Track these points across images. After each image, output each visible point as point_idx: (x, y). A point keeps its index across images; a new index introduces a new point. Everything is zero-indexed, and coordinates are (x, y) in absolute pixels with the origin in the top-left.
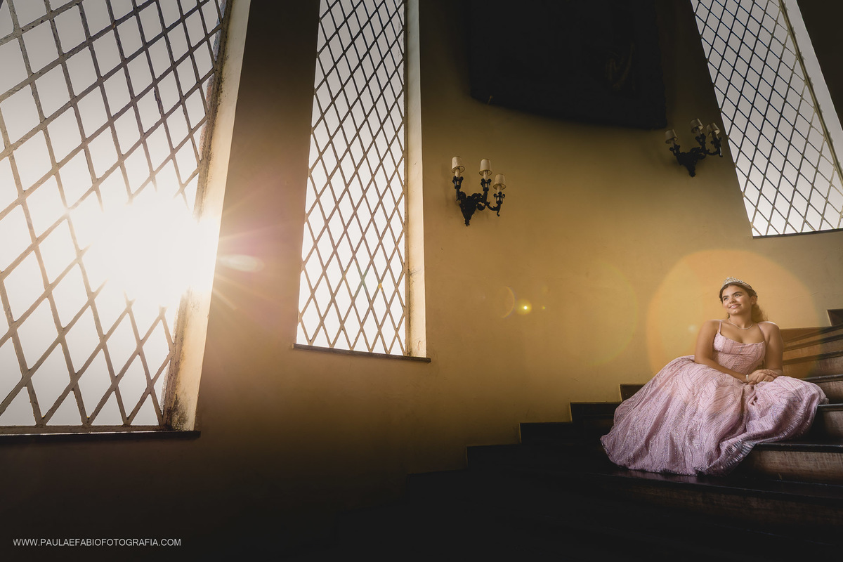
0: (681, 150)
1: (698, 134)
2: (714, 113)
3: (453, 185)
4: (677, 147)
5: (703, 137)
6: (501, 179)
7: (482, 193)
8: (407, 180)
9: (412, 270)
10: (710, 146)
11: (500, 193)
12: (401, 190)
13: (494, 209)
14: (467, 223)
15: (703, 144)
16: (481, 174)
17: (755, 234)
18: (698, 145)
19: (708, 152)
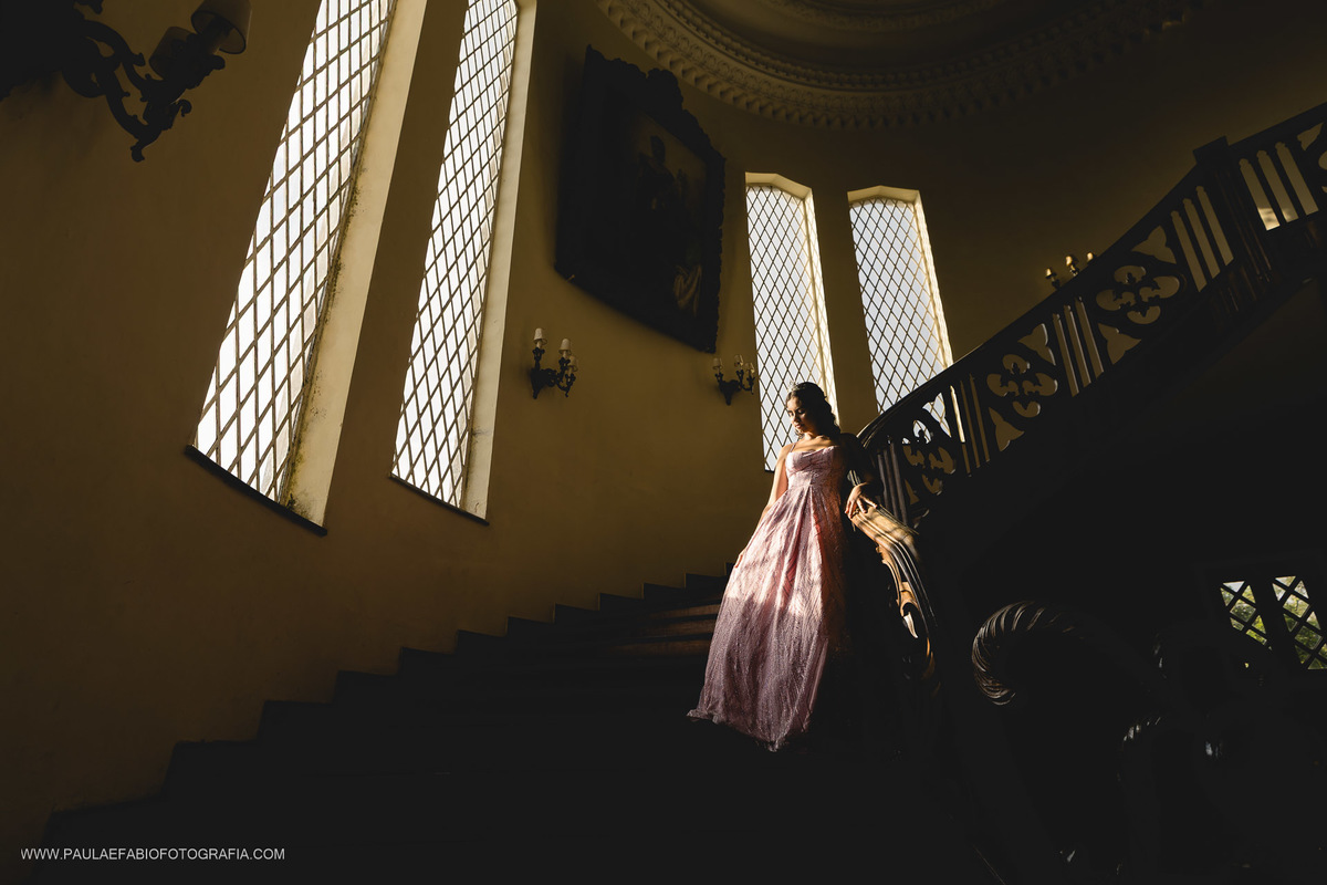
0: (724, 379)
1: (739, 369)
2: (753, 353)
3: (533, 356)
4: (721, 375)
5: (742, 372)
6: (575, 361)
7: (559, 371)
8: (482, 335)
9: (476, 429)
10: (745, 382)
11: (572, 375)
12: (475, 344)
13: (563, 389)
14: (535, 397)
15: (741, 378)
16: (561, 352)
17: (767, 468)
18: (737, 378)
19: (743, 386)
